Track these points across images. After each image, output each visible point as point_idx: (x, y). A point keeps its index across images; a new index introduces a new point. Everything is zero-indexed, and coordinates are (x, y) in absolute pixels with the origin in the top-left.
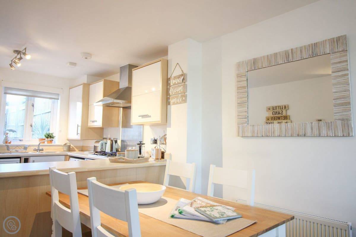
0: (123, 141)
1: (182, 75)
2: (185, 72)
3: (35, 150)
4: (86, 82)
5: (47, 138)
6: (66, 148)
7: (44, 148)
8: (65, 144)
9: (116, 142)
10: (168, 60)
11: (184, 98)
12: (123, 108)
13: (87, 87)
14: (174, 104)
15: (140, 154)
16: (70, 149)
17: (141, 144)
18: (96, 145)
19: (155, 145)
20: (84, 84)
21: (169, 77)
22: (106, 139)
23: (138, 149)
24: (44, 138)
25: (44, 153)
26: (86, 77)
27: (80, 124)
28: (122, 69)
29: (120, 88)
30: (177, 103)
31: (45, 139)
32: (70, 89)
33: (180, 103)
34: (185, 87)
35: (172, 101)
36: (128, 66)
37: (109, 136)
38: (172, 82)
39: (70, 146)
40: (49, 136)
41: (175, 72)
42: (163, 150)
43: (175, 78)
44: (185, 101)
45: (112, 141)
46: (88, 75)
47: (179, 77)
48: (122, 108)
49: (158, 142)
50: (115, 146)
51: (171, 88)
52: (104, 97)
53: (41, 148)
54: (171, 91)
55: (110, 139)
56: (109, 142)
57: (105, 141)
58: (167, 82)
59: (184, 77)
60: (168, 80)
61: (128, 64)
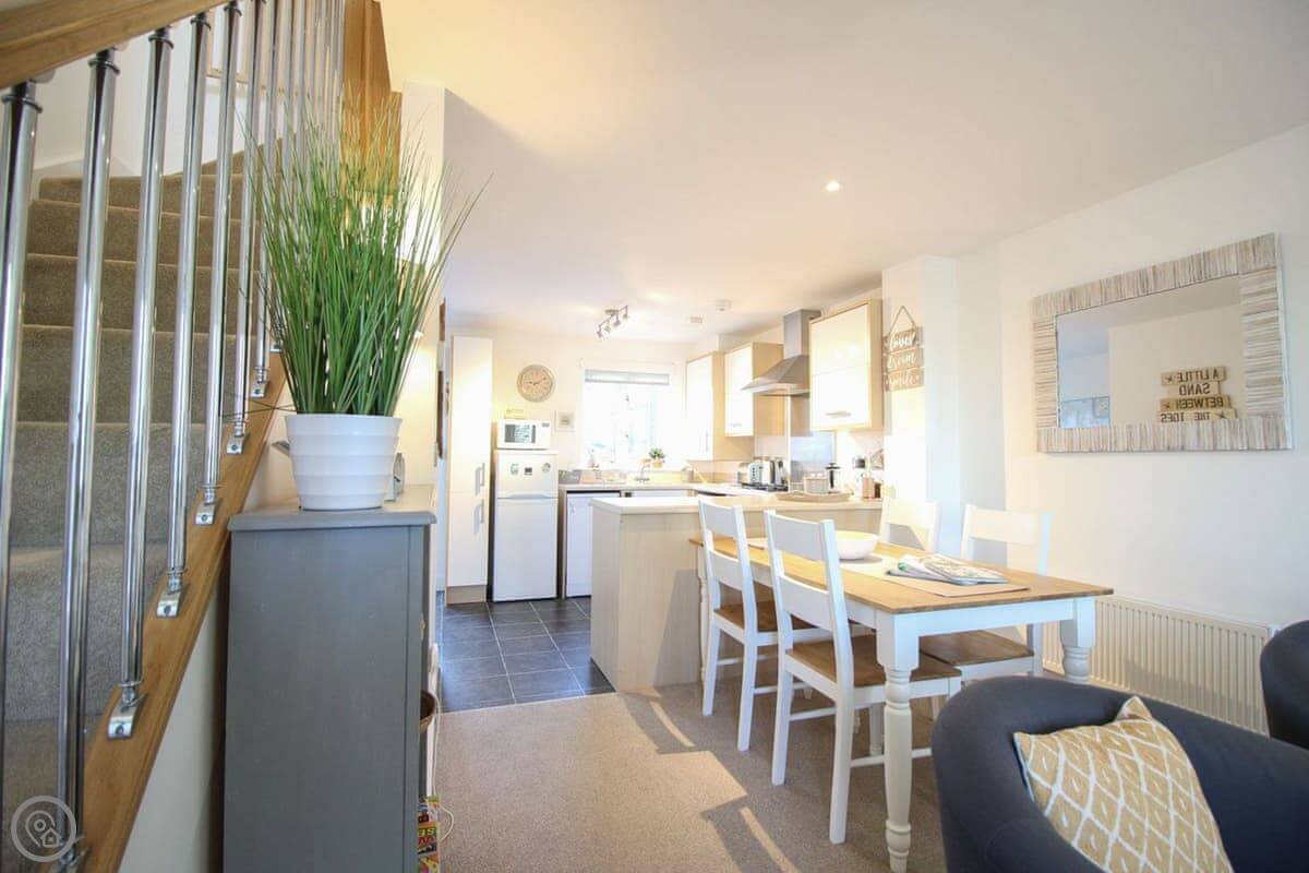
0: (794, 464)
1: (913, 330)
2: (918, 324)
3: (637, 479)
4: (717, 349)
5: (654, 457)
6: (685, 478)
7: (650, 476)
8: (684, 470)
9: (781, 464)
10: (881, 302)
11: (917, 377)
12: (792, 396)
13: (719, 359)
14: (897, 388)
15: (832, 485)
16: (692, 478)
17: (832, 468)
18: (743, 470)
19: (862, 470)
20: (715, 354)
21: (884, 335)
22: (760, 458)
23: (829, 477)
24: (649, 457)
25: (652, 484)
26: (717, 338)
27: (711, 431)
28: (788, 319)
29: (786, 357)
30: (904, 387)
31: (649, 460)
32: (687, 362)
33: (910, 387)
34: (919, 354)
35: (892, 383)
36: (799, 314)
37: (765, 455)
38: (893, 344)
39: (692, 472)
40: (657, 455)
41: (897, 325)
42: (877, 480)
43: (898, 336)
44: (919, 382)
45: (773, 462)
46: (720, 335)
47: (905, 334)
48: (789, 398)
49: (868, 464)
50: (779, 473)
51: (890, 357)
52: (754, 378)
53: (645, 476)
54: (891, 364)
55: (767, 459)
56: (767, 466)
57: (757, 462)
58: (881, 344)
59: (916, 334)
60: (884, 340)
61: (799, 308)
